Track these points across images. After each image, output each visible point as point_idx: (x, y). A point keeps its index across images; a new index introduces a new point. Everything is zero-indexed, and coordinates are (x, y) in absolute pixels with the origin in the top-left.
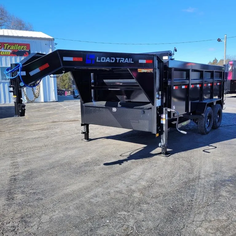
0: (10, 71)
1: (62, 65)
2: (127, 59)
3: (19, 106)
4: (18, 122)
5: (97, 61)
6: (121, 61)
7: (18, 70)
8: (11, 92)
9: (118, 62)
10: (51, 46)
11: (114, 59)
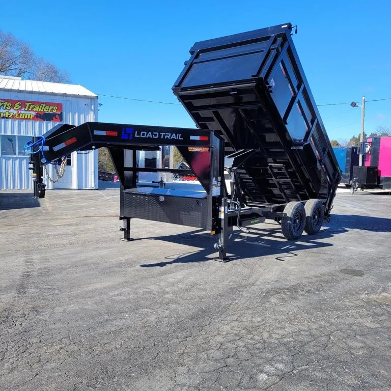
0: (31, 145)
1: (92, 139)
2: (174, 134)
3: (39, 186)
4: (38, 214)
5: (136, 136)
6: (166, 136)
7: (40, 145)
8: (30, 169)
9: (162, 137)
10: (92, 107)
11: (157, 134)
